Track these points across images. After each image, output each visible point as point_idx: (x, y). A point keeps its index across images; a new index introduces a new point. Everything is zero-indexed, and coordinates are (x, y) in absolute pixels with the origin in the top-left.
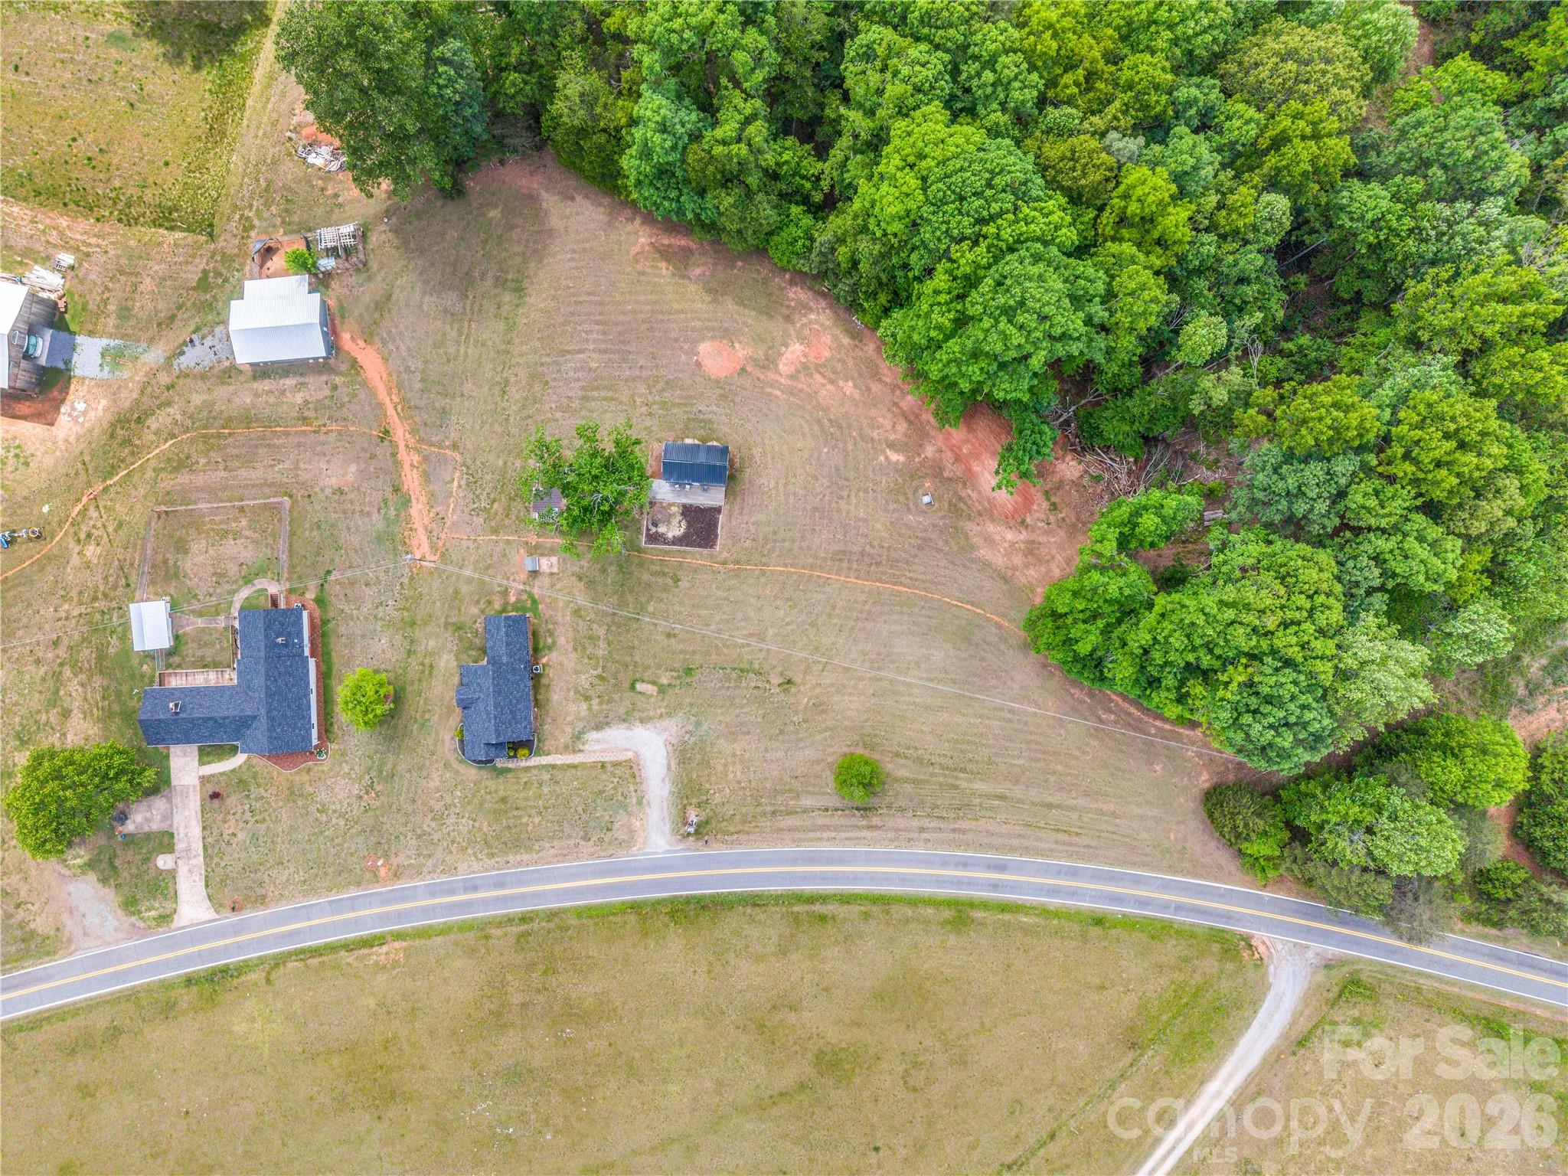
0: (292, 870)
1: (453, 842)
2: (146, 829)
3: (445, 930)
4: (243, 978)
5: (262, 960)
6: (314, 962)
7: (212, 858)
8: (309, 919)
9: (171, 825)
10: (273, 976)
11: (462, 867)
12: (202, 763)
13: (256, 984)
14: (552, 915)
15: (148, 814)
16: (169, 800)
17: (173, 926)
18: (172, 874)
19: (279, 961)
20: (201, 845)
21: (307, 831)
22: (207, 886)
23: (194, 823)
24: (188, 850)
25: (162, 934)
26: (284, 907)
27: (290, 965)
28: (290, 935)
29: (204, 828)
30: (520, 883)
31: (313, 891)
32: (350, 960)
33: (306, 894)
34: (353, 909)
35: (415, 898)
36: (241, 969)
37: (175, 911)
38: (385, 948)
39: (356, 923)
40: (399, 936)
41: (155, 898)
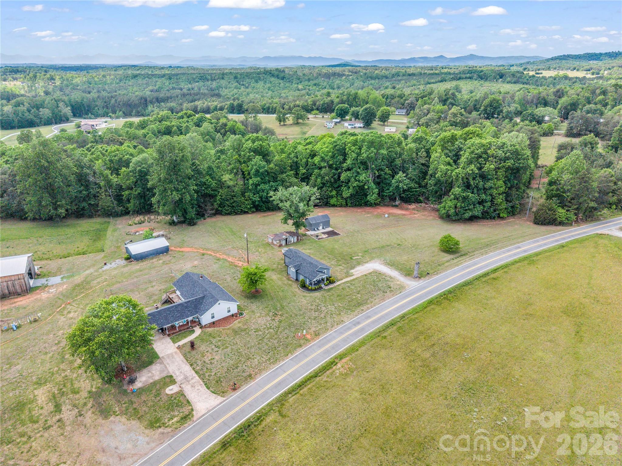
0: (258, 358)
1: (332, 314)
2: (151, 381)
3: (362, 343)
4: (264, 424)
5: (271, 405)
6: (305, 390)
7: (204, 374)
8: (285, 372)
9: (169, 372)
10: (284, 412)
11: (345, 319)
12: (174, 342)
13: (276, 422)
14: (403, 317)
15: (150, 374)
16: (162, 363)
17: (195, 419)
18: (181, 393)
19: (281, 400)
20: (193, 372)
21: (255, 340)
22: (208, 388)
23: (183, 366)
24: (186, 378)
25: (189, 426)
26: (265, 375)
27: (291, 400)
28: (280, 384)
29: (191, 365)
30: (376, 313)
31: (276, 361)
32: (325, 379)
33: (274, 363)
34: (306, 356)
35: (335, 338)
36: (260, 418)
37: (192, 410)
38: (339, 365)
39: (314, 361)
40: (341, 357)
41: (173, 410)
